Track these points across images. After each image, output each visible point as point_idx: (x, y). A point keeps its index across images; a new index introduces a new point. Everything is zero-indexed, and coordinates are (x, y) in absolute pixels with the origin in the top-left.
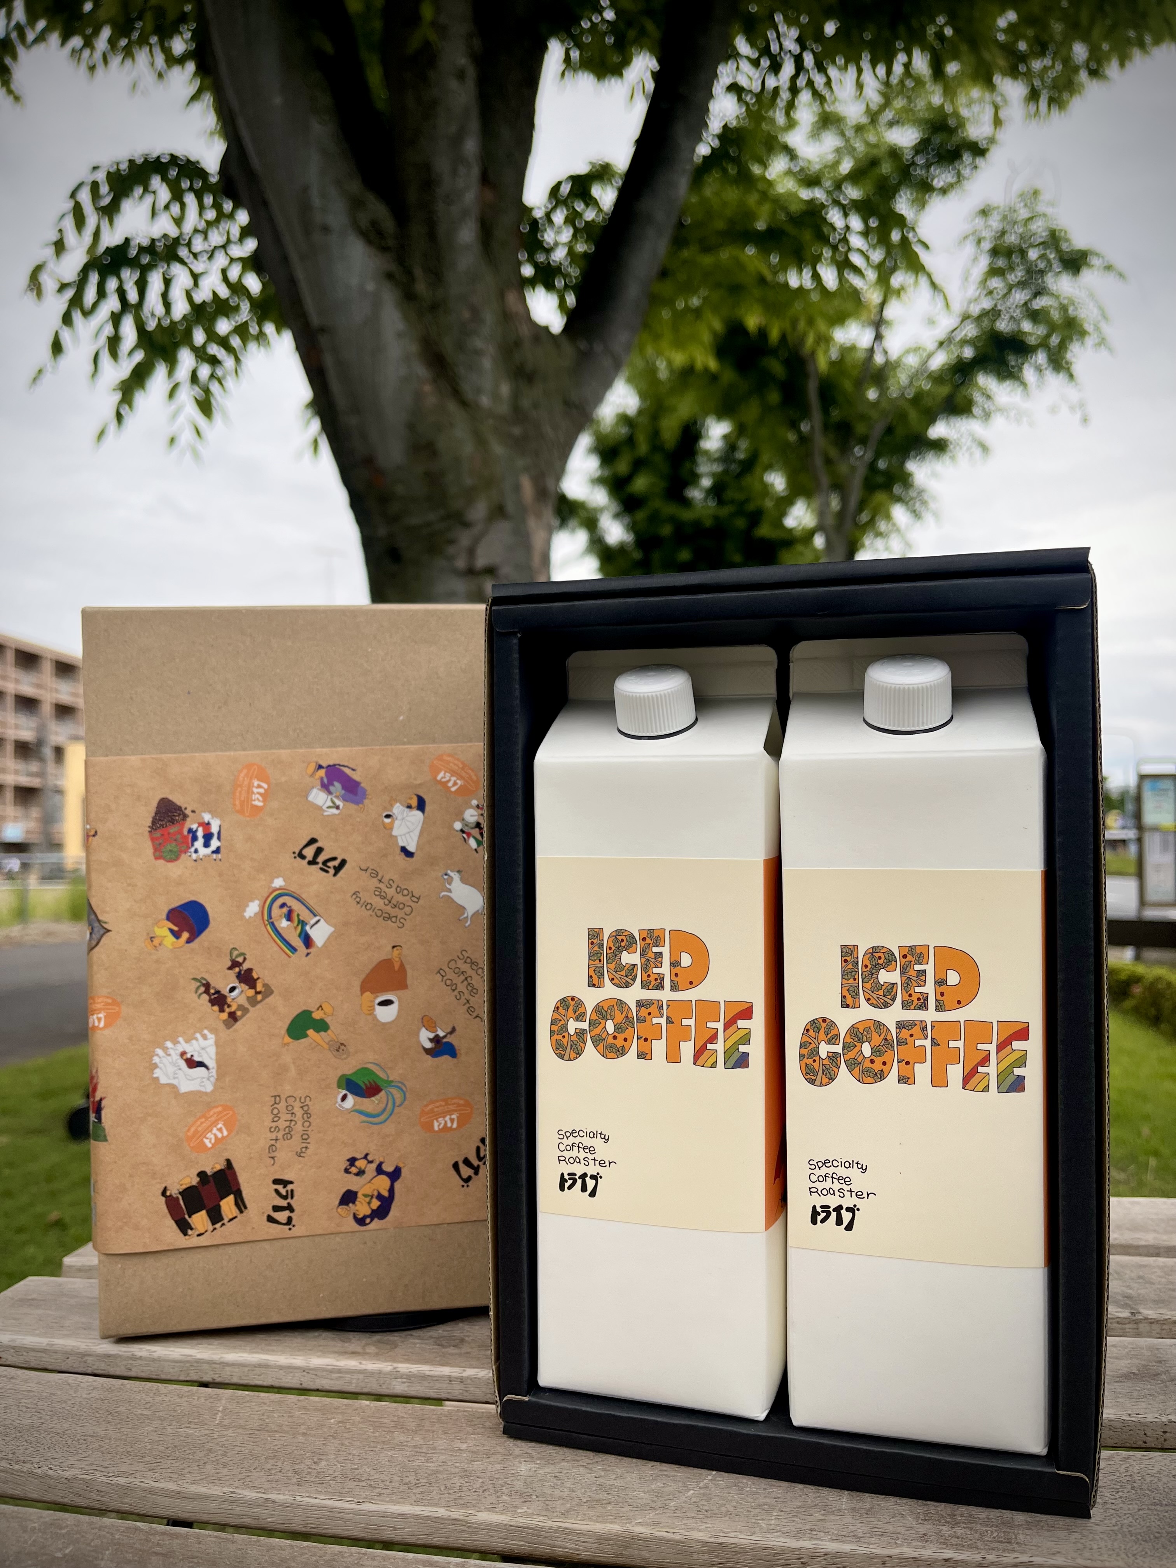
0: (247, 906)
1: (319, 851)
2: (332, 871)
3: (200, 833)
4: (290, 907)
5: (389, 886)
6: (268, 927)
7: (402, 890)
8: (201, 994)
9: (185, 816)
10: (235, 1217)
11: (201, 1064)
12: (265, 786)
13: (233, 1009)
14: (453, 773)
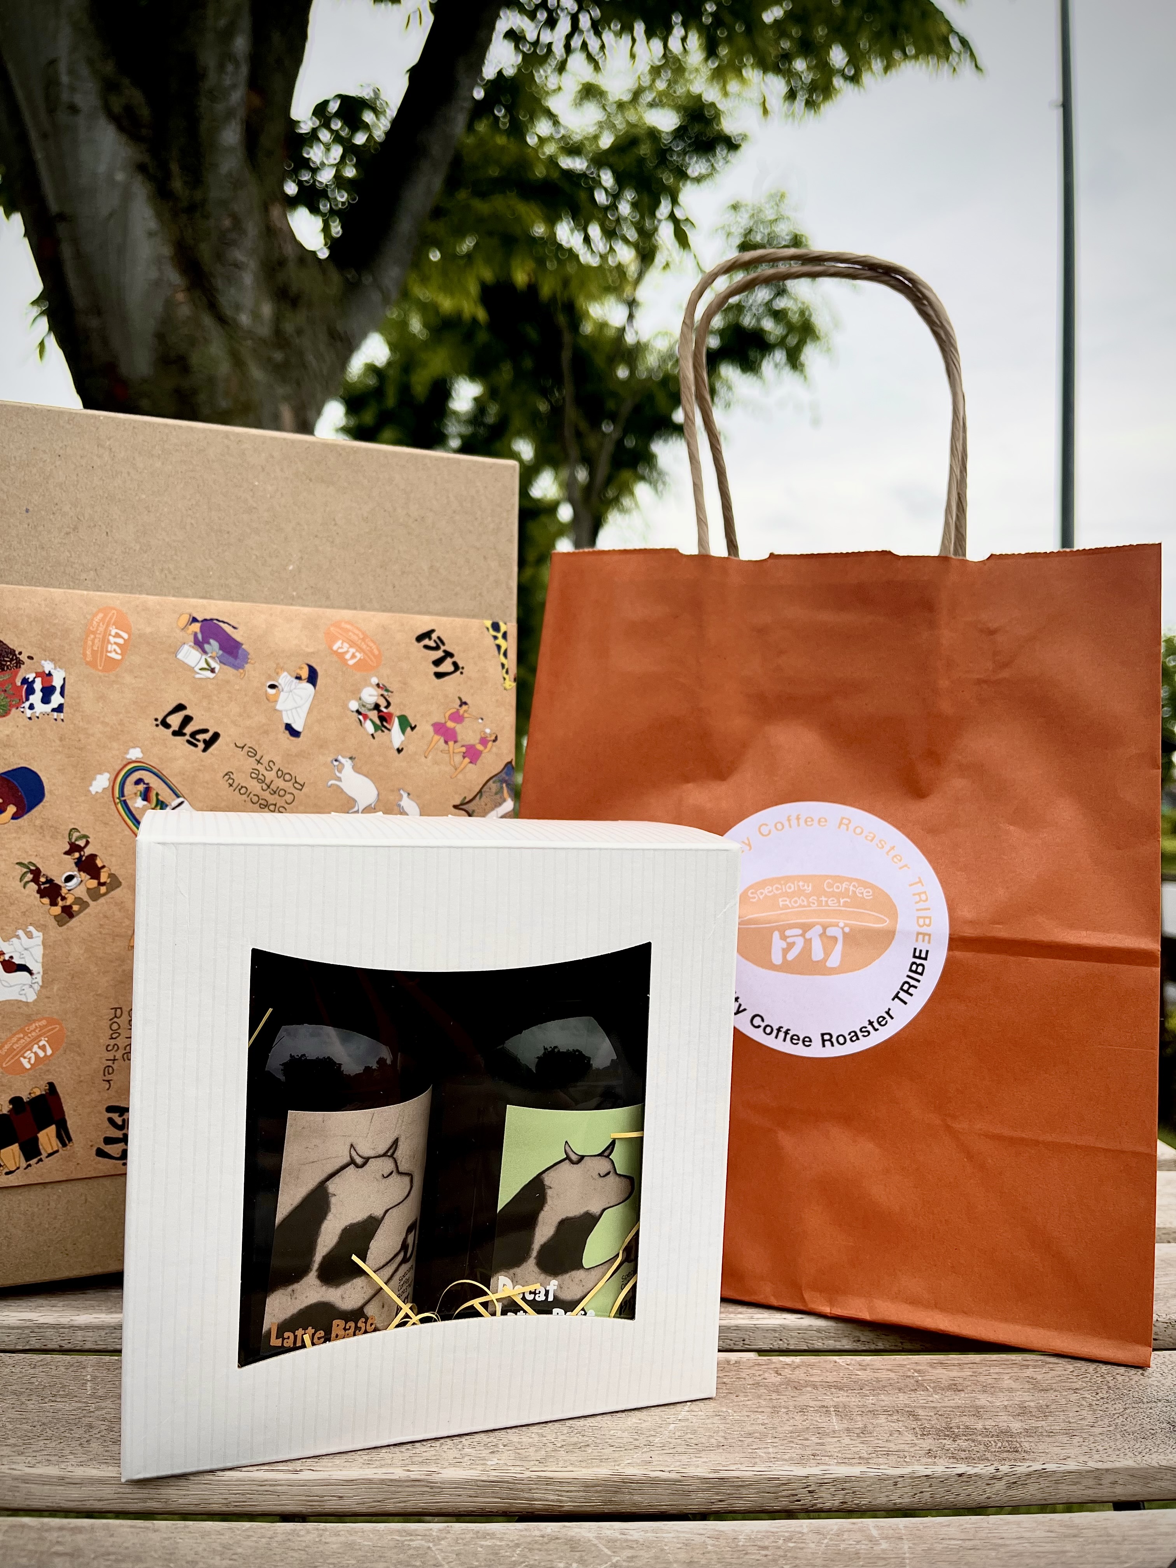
0: (94, 779)
1: (187, 720)
2: (201, 745)
3: (38, 686)
4: (148, 784)
5: (268, 768)
6: (119, 806)
7: (283, 775)
8: (27, 882)
9: (19, 663)
10: (57, 1151)
11: (23, 968)
12: (126, 636)
13: (68, 903)
14: (352, 644)
